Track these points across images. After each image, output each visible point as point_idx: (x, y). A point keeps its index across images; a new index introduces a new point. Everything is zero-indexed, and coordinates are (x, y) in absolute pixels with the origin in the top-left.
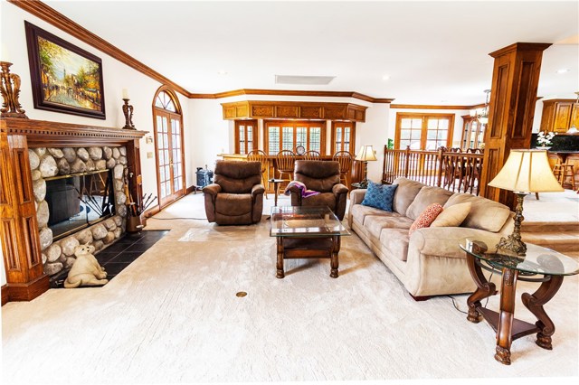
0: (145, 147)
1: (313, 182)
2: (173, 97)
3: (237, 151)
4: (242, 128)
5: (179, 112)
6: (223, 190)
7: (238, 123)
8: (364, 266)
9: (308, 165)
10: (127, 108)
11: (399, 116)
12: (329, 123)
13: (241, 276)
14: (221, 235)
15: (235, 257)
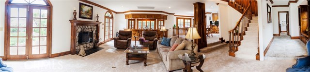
0: (101, 27)
1: (147, 38)
2: (111, 13)
3: (129, 28)
4: (130, 21)
5: (112, 17)
6: (120, 39)
7: (129, 20)
8: (157, 63)
9: (147, 32)
10: (97, 17)
11: (177, 18)
12: (157, 20)
13: (117, 63)
14: (117, 51)
15: (117, 58)
